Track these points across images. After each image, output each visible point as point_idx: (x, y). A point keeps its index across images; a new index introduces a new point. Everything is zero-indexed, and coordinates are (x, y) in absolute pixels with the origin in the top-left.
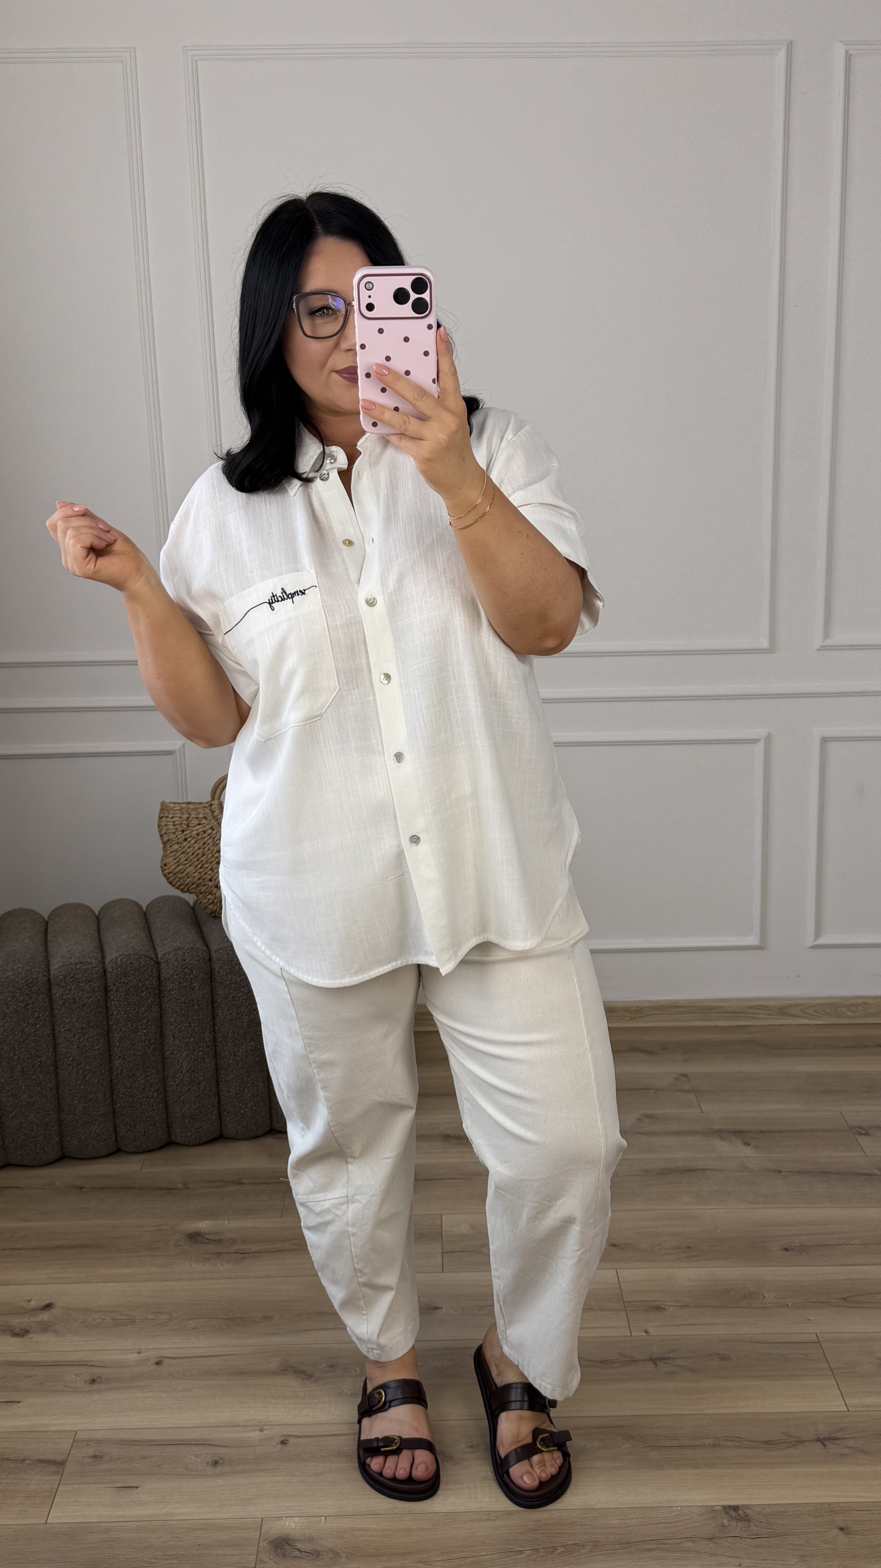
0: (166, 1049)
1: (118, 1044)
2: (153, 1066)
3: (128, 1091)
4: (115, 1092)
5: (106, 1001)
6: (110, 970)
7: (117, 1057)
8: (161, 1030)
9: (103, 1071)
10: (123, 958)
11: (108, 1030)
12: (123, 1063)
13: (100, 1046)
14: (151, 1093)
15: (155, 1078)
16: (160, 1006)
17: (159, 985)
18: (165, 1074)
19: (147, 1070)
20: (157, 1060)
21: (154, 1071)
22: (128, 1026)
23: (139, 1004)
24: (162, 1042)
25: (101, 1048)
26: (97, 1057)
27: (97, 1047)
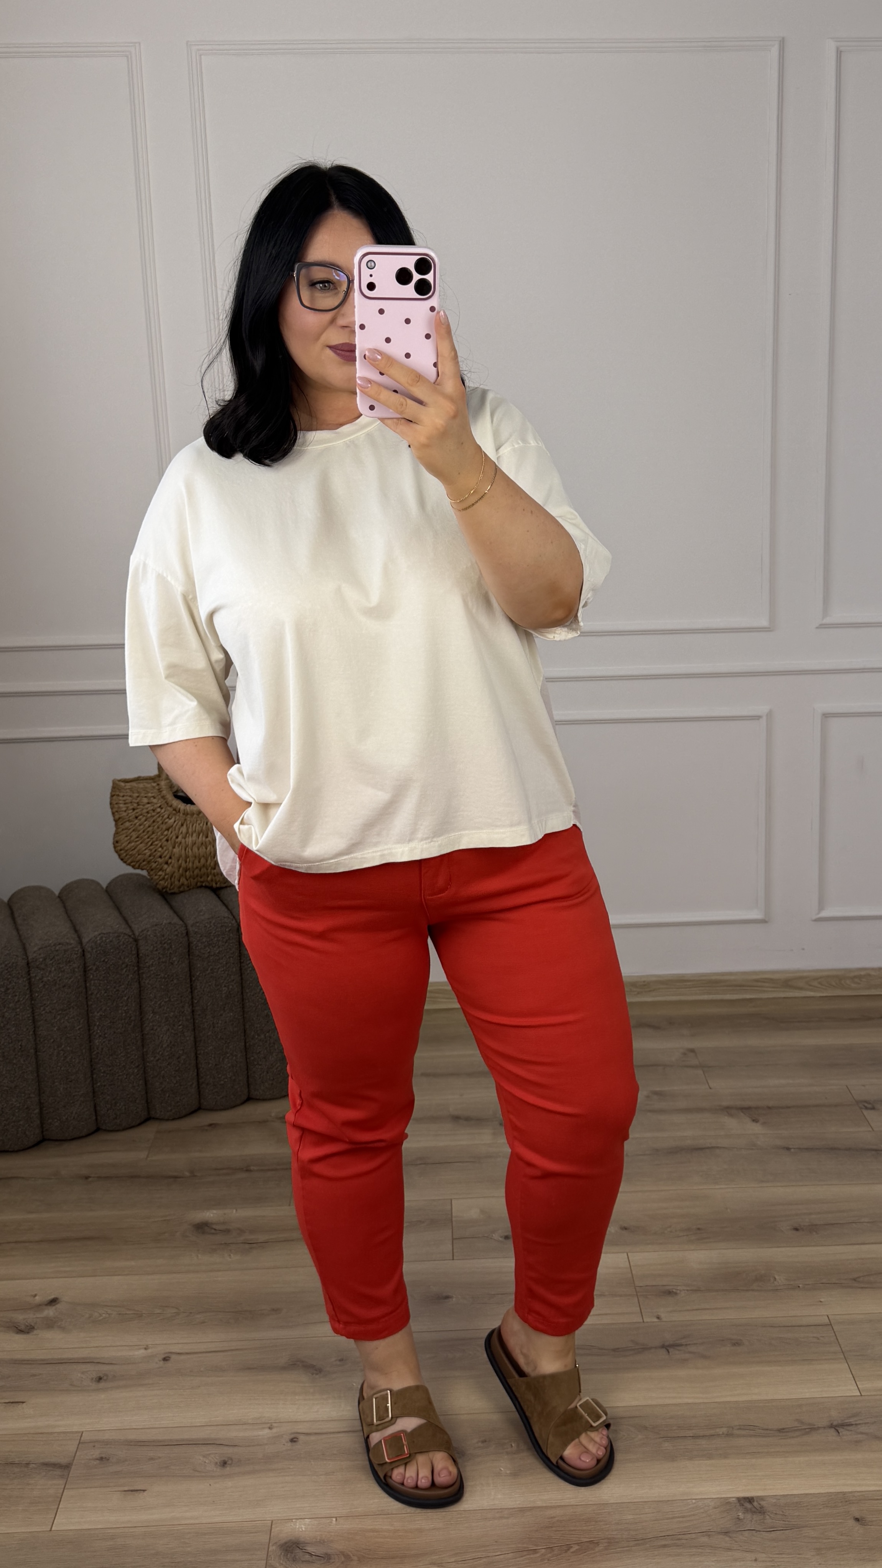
0: (145, 1025)
1: (98, 1023)
2: (133, 1043)
3: (110, 1068)
4: (94, 1071)
5: (85, 981)
6: (89, 949)
7: (97, 1036)
8: (140, 1006)
9: (84, 1051)
10: (102, 938)
11: (88, 1010)
12: (104, 1042)
13: (80, 1026)
14: (131, 1070)
15: (135, 1056)
16: (139, 982)
17: (138, 962)
18: (145, 1050)
19: (128, 1047)
20: (136, 1037)
21: (134, 1048)
22: (108, 1004)
23: (120, 982)
24: (141, 1019)
25: (81, 1028)
26: (78, 1038)
27: (78, 1028)
